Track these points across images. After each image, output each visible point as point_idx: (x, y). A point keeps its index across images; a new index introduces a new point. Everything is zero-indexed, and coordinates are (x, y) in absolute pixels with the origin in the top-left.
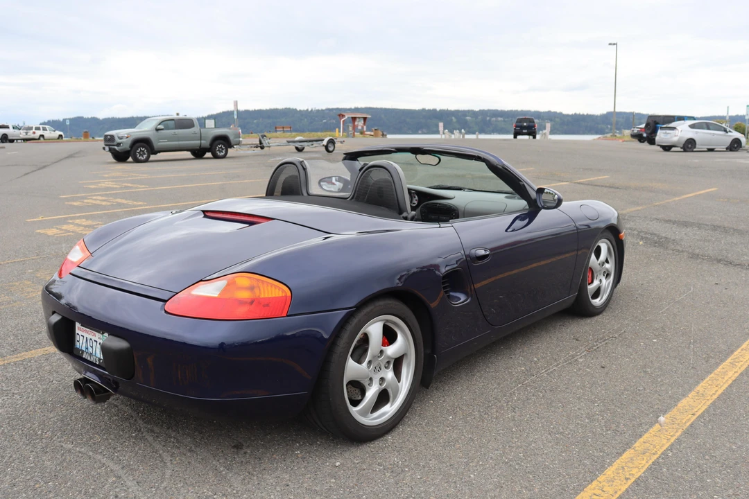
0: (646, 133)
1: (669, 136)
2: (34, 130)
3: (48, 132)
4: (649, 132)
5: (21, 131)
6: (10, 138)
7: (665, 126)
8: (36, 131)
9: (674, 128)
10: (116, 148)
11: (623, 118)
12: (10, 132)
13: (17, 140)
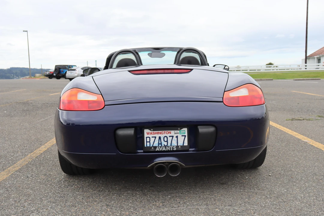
0: (55, 73)
1: (73, 74)
4: (57, 73)
7: (70, 69)
9: (74, 70)
11: (19, 70)
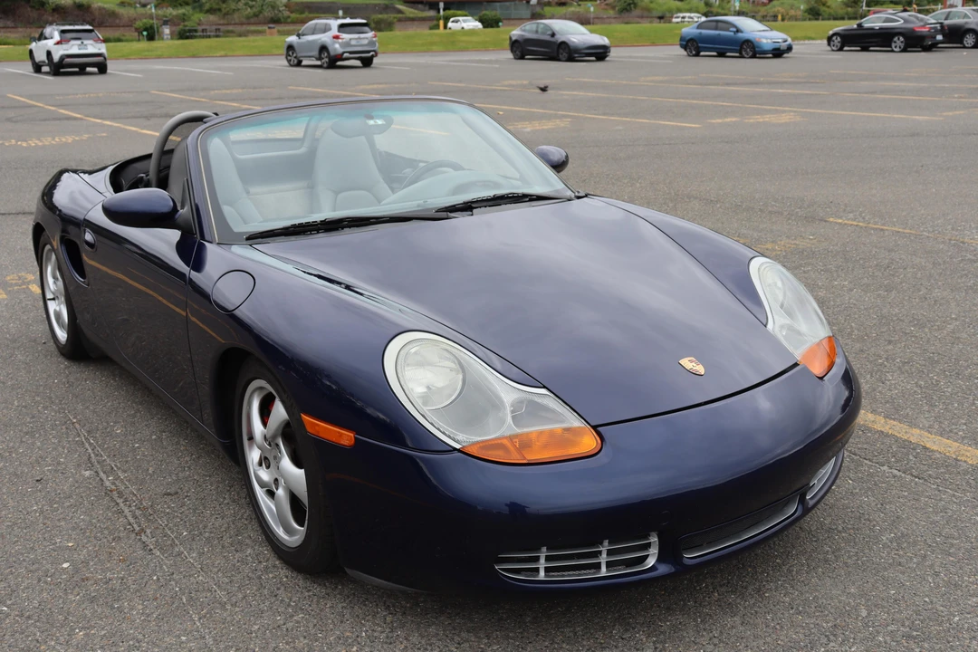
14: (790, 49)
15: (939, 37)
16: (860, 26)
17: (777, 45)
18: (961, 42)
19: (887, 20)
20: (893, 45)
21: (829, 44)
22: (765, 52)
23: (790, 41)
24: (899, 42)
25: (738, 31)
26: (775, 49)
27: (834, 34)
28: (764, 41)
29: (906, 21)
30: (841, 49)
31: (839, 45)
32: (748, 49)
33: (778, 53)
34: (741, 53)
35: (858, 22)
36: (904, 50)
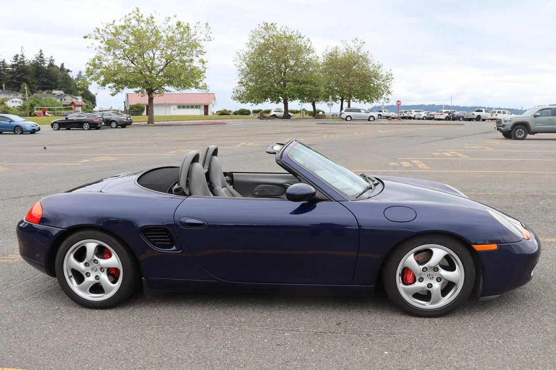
2: (496, 113)
3: (507, 114)
5: (489, 114)
6: (482, 118)
8: (498, 114)
10: (501, 128)
12: (483, 114)
13: (488, 119)
14: (39, 129)
15: (103, 124)
16: (66, 118)
17: (34, 128)
18: (111, 126)
19: (79, 116)
20: (84, 127)
21: (52, 127)
22: (27, 131)
23: (38, 126)
24: (86, 126)
25: (11, 121)
26: (33, 130)
27: (54, 123)
28: (27, 126)
29: (88, 117)
30: (59, 129)
31: (58, 127)
32: (18, 130)
33: (33, 132)
34: (15, 132)
35: (66, 117)
36: (89, 129)
